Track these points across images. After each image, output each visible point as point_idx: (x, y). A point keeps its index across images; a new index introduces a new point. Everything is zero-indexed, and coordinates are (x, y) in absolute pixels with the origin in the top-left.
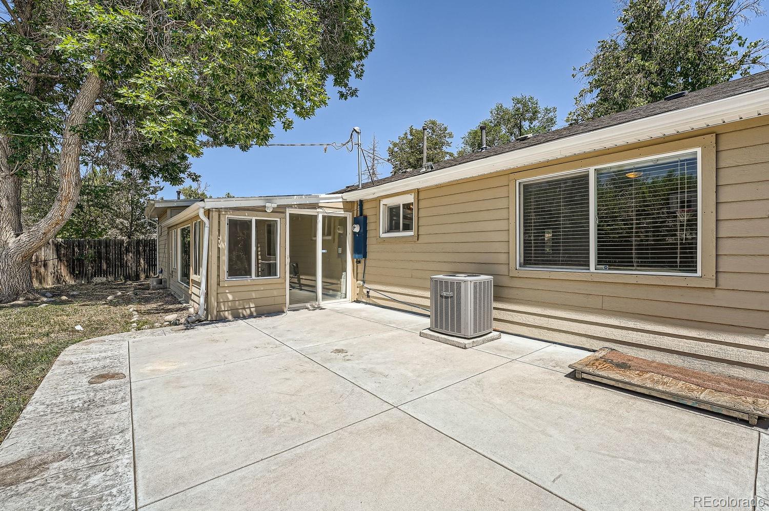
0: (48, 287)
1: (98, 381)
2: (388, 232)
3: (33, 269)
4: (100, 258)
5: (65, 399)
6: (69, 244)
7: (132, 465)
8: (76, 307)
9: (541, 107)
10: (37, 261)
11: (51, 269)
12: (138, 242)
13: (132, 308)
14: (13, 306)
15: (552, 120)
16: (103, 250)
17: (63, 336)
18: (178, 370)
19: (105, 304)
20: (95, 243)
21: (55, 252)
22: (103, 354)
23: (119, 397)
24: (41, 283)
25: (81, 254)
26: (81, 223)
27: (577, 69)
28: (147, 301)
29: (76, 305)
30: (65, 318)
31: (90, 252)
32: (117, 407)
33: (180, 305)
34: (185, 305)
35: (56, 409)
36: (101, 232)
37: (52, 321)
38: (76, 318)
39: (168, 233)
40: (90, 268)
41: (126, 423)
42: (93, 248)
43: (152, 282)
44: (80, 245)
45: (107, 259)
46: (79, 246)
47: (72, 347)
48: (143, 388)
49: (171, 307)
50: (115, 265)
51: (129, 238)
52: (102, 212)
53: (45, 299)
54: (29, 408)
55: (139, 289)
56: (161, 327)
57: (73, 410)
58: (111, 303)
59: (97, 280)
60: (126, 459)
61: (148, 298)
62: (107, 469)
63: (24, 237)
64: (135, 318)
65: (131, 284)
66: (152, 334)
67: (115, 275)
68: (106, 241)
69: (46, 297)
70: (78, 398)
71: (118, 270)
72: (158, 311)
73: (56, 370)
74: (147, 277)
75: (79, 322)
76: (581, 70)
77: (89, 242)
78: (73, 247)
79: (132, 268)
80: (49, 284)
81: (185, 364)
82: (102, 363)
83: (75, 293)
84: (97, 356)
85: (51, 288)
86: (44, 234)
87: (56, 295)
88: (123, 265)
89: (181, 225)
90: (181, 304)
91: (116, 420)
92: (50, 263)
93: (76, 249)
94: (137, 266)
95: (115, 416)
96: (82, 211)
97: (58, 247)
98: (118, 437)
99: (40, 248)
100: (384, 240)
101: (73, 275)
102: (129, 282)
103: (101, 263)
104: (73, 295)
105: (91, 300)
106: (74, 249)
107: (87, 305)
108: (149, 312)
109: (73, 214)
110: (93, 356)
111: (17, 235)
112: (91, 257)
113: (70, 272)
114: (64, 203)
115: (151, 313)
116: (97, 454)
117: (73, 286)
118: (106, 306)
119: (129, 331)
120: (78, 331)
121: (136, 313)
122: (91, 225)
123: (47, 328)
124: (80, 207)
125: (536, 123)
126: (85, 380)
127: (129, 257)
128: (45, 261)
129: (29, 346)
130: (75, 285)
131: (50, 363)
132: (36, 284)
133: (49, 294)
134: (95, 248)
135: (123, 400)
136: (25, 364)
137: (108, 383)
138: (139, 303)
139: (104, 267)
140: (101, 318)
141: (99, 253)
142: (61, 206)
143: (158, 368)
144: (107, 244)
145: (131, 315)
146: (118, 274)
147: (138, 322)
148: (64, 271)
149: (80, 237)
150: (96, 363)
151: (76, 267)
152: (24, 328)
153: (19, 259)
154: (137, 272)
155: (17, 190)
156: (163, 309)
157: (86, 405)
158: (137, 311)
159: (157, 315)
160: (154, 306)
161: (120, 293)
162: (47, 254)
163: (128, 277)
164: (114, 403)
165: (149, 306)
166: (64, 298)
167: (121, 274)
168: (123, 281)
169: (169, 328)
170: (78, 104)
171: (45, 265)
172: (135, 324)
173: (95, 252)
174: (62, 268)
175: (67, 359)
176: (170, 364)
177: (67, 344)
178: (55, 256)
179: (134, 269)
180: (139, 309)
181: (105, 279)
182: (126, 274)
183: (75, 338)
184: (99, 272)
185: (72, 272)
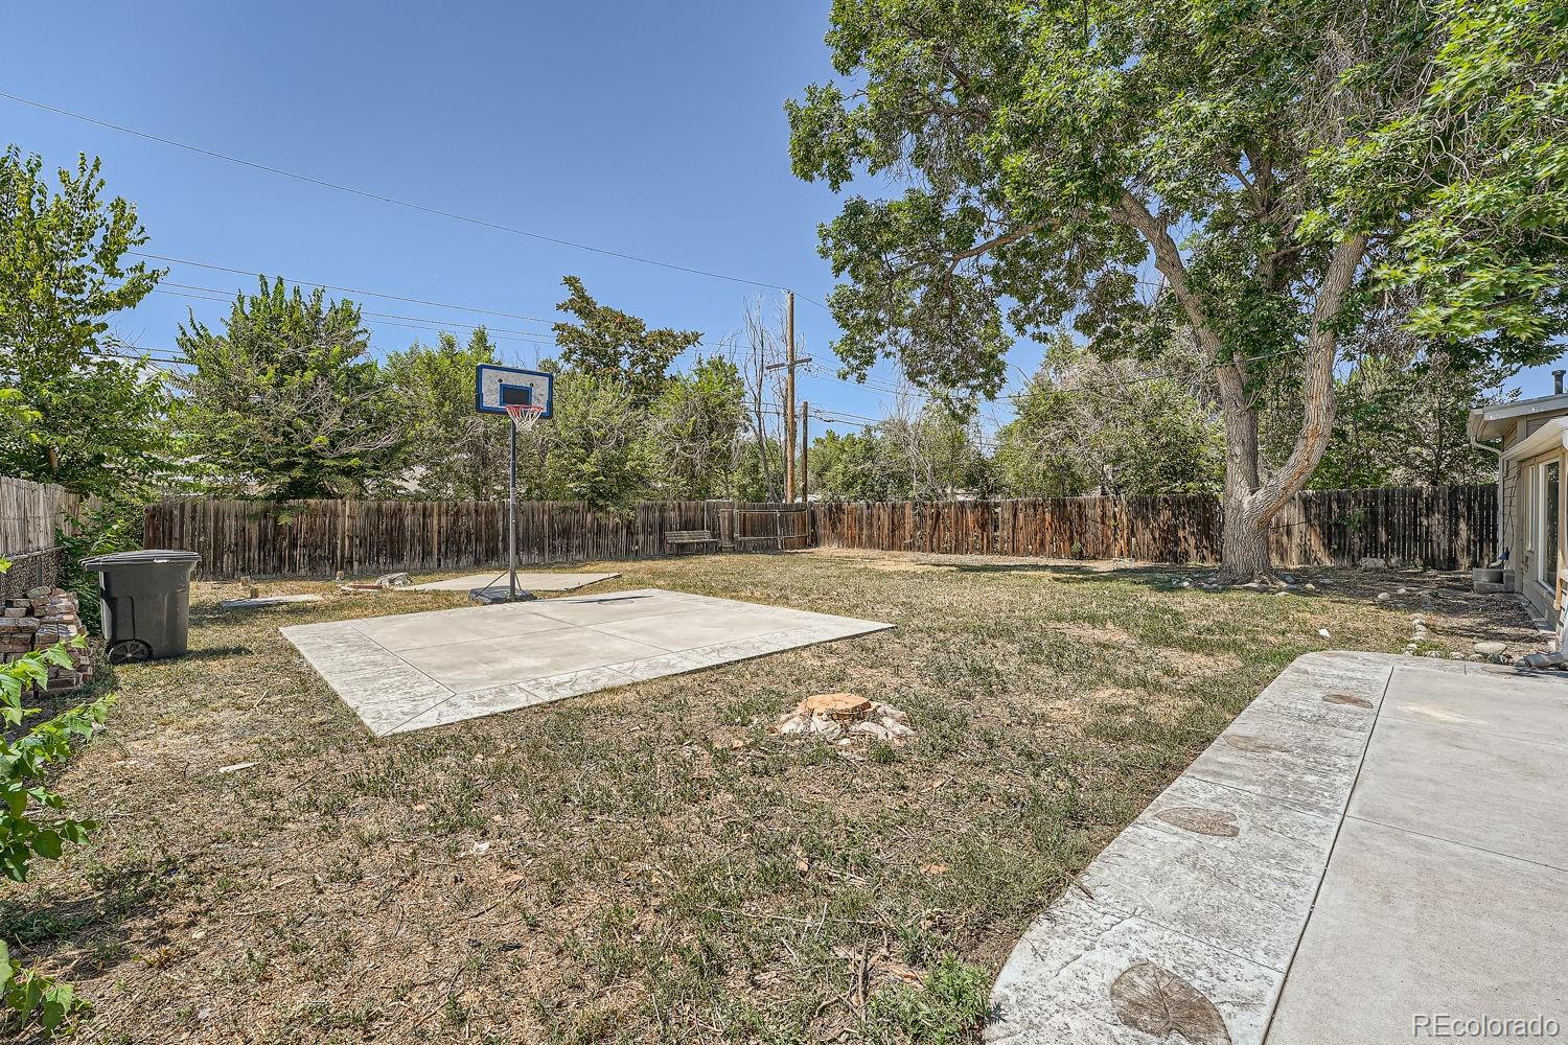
0: (1292, 567)
1: (1334, 700)
3: (1273, 538)
4: (1375, 523)
5: (1293, 706)
6: (1324, 500)
7: (1351, 786)
8: (1325, 603)
10: (1278, 526)
11: (1296, 540)
12: (1454, 490)
13: (1418, 618)
14: (1247, 589)
16: (1381, 509)
17: (1302, 640)
18: (1463, 725)
19: (1371, 605)
20: (1365, 497)
21: (1302, 511)
22: (1350, 674)
23: (1357, 725)
24: (1282, 559)
25: (1342, 516)
26: (1343, 462)
28: (1454, 610)
29: (1325, 600)
30: (1308, 615)
31: (1357, 512)
32: (1350, 733)
33: (1530, 631)
34: (1542, 632)
35: (1282, 711)
36: (1378, 475)
37: (1291, 616)
38: (1322, 619)
39: (1519, 473)
40: (1357, 540)
41: (1357, 751)
42: (1362, 506)
43: (1481, 577)
44: (1341, 500)
45: (1389, 527)
46: (1339, 501)
47: (1310, 655)
48: (1392, 727)
49: (1505, 630)
50: (1404, 536)
51: (1434, 483)
52: (1379, 438)
53: (1285, 585)
54: (1257, 700)
55: (1449, 587)
56: (1463, 659)
57: (1300, 718)
58: (1383, 605)
59: (1368, 562)
60: (1347, 779)
61: (1460, 605)
62: (1325, 777)
63: (1260, 494)
64: (1418, 637)
65: (1435, 576)
66: (1440, 667)
67: (1404, 555)
68: (1387, 491)
69: (1287, 582)
70: (1309, 709)
71: (1410, 546)
72: (1470, 633)
73: (1287, 674)
74: (1475, 564)
75: (1326, 626)
77: (1355, 495)
78: (1329, 502)
79: (1439, 544)
80: (1294, 564)
81: (1479, 722)
82: (1345, 683)
83: (1327, 581)
84: (1341, 673)
85: (1296, 570)
86: (1284, 489)
87: (1298, 582)
88: (1422, 538)
89: (1546, 456)
90: (1535, 628)
91: (1347, 744)
92: (1295, 530)
93: (1334, 506)
94: (1450, 542)
95: (1346, 740)
96: (1345, 441)
97: (1306, 503)
98: (1343, 758)
99: (1282, 507)
101: (1329, 549)
102: (1432, 572)
103: (1376, 530)
104: (1324, 584)
105: (1351, 596)
106: (1330, 507)
107: (1343, 602)
108: (1451, 632)
109: (1328, 448)
110: (1335, 672)
111: (1253, 492)
112: (1359, 521)
113: (1324, 544)
114: (1311, 441)
115: (1452, 633)
116: (1316, 762)
117: (1327, 569)
118: (1373, 608)
119: (1400, 652)
120: (1323, 637)
121: (1424, 628)
122: (1359, 466)
123: (1283, 626)
124: (1340, 434)
126: (1319, 695)
127: (1434, 522)
128: (1288, 525)
129: (1262, 641)
130: (1331, 568)
131: (1283, 666)
132: (1275, 562)
133: (1289, 578)
134: (1365, 505)
135: (1361, 729)
136: (1257, 659)
137: (1347, 706)
138: (1437, 612)
139: (1383, 537)
140: (1360, 625)
141: (1374, 513)
142: (1306, 446)
143: (1427, 713)
144: (1389, 496)
145: (1412, 630)
146: (1409, 554)
147: (1421, 644)
148: (1315, 543)
149: (1341, 487)
150: (1337, 680)
151: (1334, 535)
152: (1257, 620)
153: (1255, 526)
154: (1450, 552)
155: (1254, 427)
156: (1485, 631)
157: (1314, 719)
158: (1427, 626)
159: (1468, 640)
160: (1467, 622)
161: (1402, 591)
162: (1292, 514)
163: (1430, 563)
164: (1348, 728)
165: (1455, 622)
166: (1310, 586)
167: (1415, 554)
168: (1420, 569)
169: (1478, 665)
170: (1330, 283)
171: (1289, 533)
172: (1414, 645)
173: (1366, 513)
174: (1313, 538)
175: (1302, 666)
176: (1452, 714)
177: (1305, 650)
178: (1303, 519)
179: (1444, 545)
180: (1432, 622)
181: (1382, 562)
182: (1427, 555)
183: (1317, 644)
184: (1372, 548)
185: (1327, 546)
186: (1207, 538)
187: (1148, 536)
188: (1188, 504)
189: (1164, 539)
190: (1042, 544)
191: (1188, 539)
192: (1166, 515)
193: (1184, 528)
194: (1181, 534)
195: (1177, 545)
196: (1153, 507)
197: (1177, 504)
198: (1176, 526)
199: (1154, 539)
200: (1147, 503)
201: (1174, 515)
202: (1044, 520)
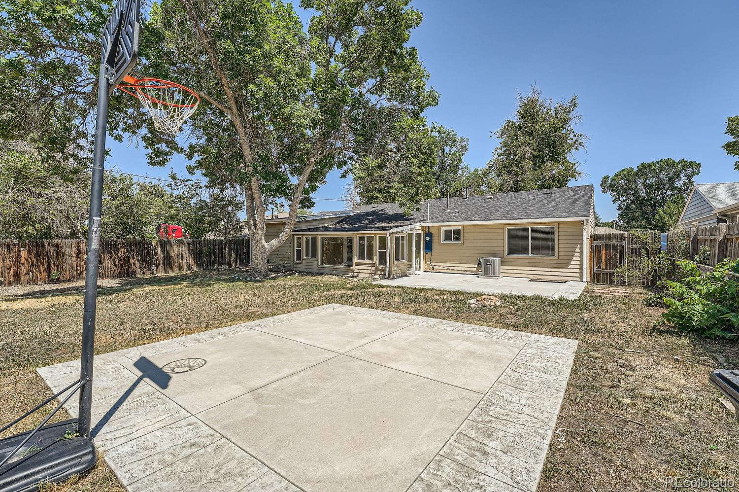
2: (444, 241)
6: (194, 243)
9: (459, 137)
11: (185, 261)
15: (465, 147)
21: (187, 248)
25: (200, 250)
27: (493, 133)
31: (205, 248)
45: (215, 254)
46: (200, 244)
67: (218, 264)
76: (495, 133)
80: (185, 271)
92: (185, 256)
97: (188, 244)
100: (444, 244)
101: (197, 264)
106: (196, 246)
112: (206, 252)
113: (194, 261)
125: (454, 149)
127: (226, 252)
128: (182, 255)
132: (176, 271)
148: (192, 262)
151: (198, 258)
162: (183, 250)
171: (182, 258)
174: (191, 260)
178: (187, 251)
184: (210, 262)
185: (196, 262)
186: (147, 262)
187: (111, 263)
188: (136, 245)
189: (121, 265)
190: (17, 275)
191: (136, 263)
192: (122, 251)
193: (133, 258)
194: (132, 261)
195: (130, 267)
196: (115, 247)
197: (129, 245)
198: (129, 257)
199: (115, 265)
200: (111, 244)
201: (127, 251)
202: (20, 257)
